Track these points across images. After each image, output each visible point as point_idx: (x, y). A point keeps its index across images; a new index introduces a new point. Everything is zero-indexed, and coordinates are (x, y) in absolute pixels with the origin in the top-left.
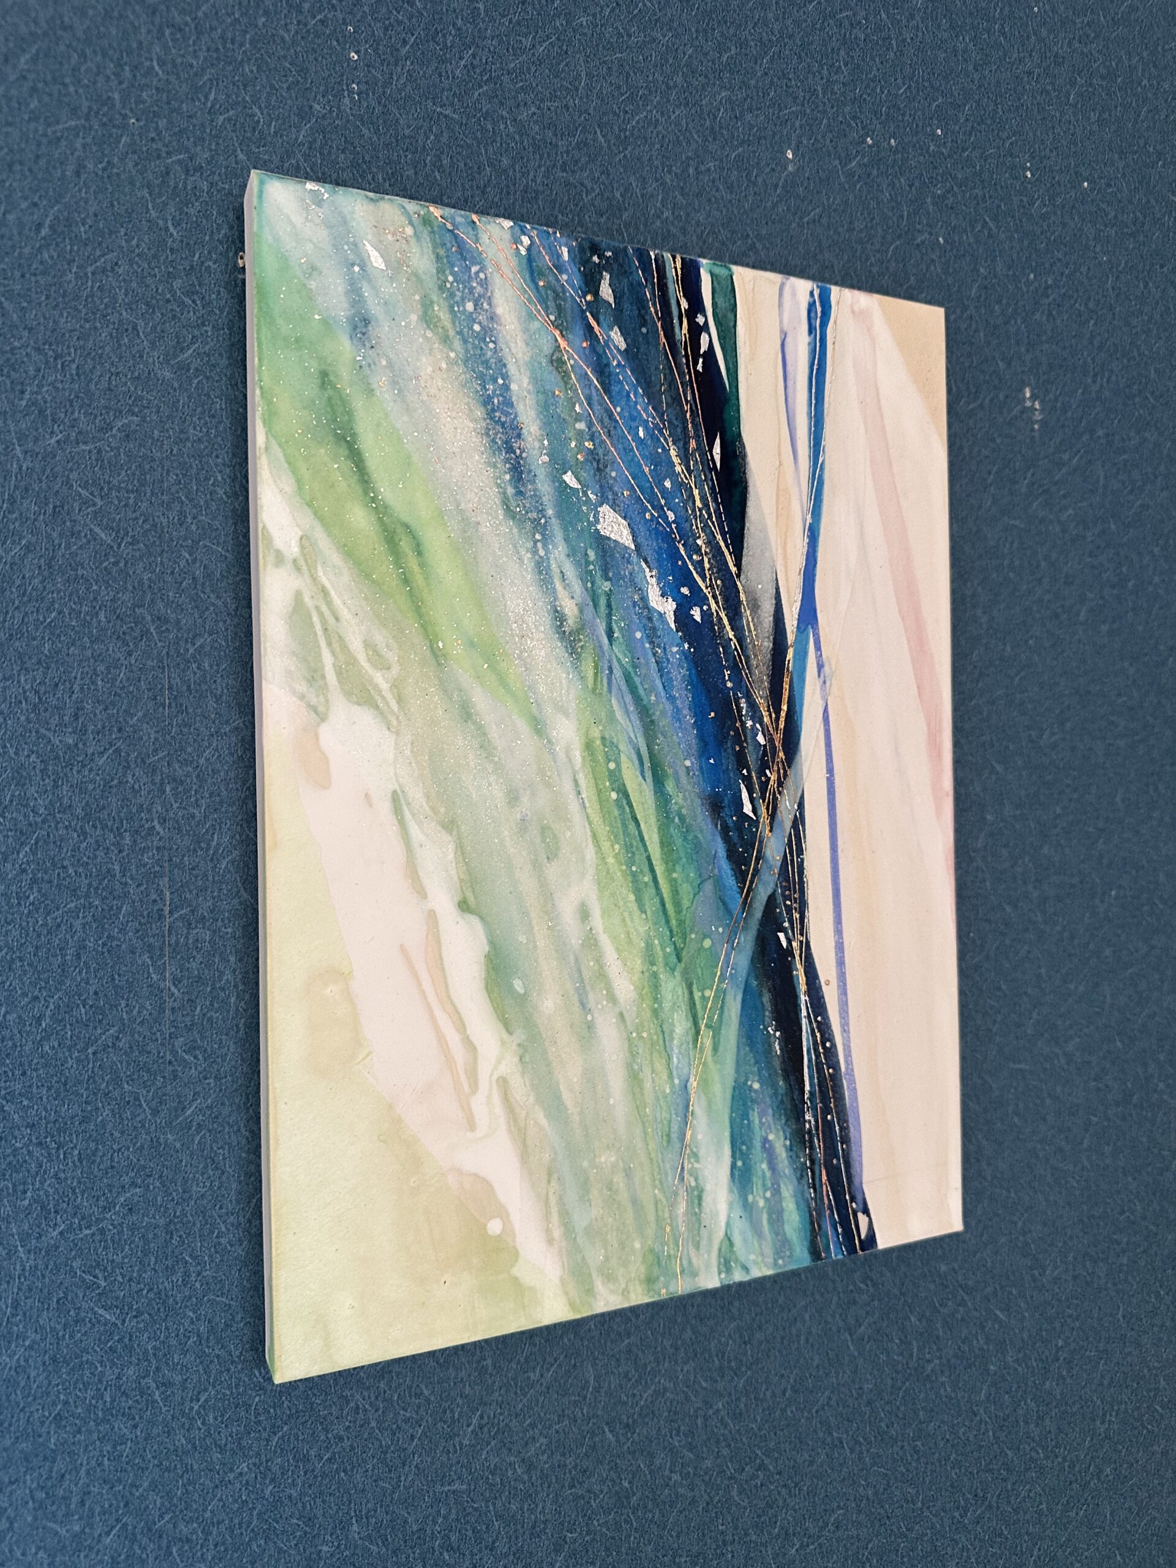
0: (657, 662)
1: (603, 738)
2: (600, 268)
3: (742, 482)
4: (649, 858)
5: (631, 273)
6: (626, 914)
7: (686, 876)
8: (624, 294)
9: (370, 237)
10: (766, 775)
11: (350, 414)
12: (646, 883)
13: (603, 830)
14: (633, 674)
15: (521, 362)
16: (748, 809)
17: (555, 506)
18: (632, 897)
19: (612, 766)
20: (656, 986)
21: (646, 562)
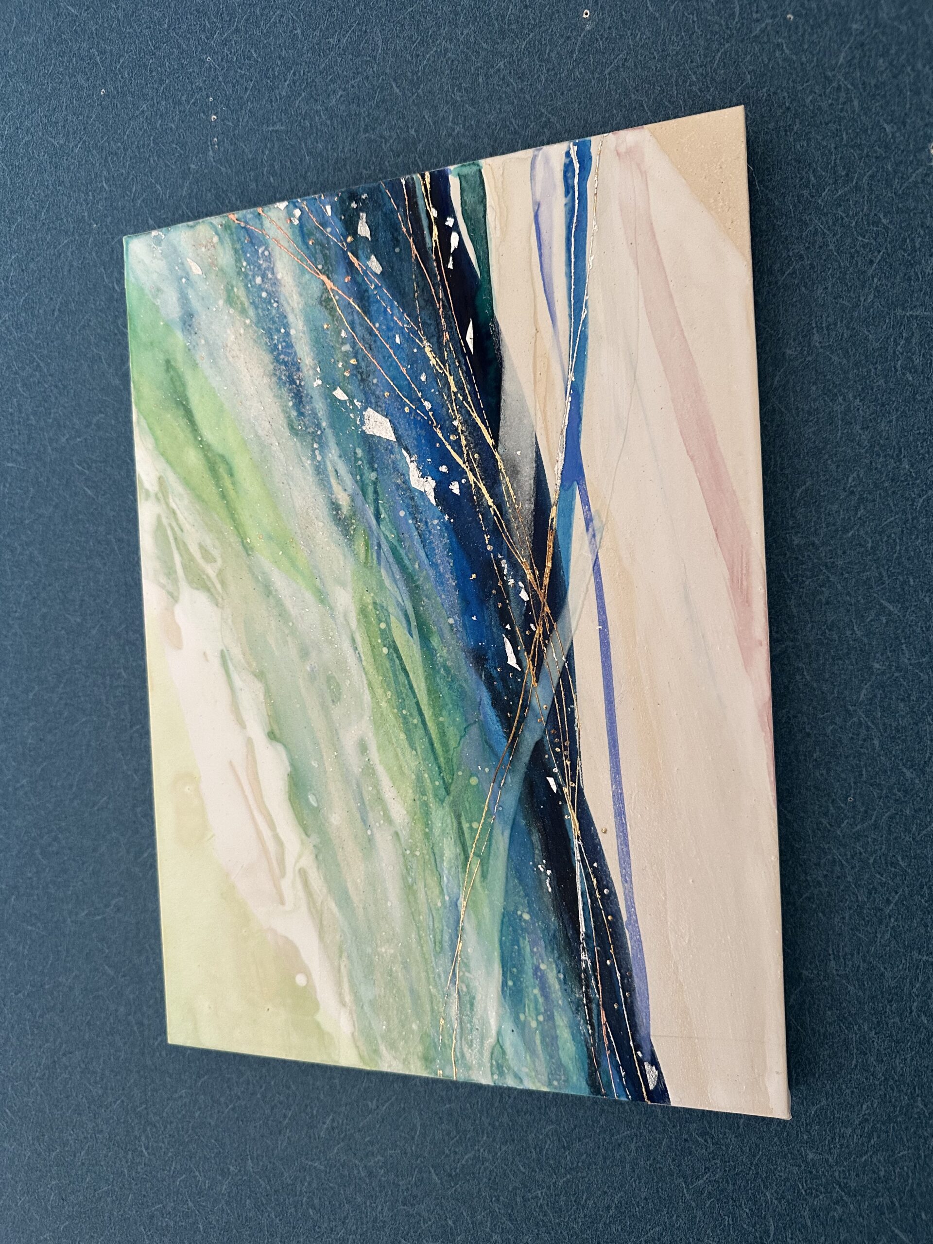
0: (420, 535)
1: (375, 603)
2: (358, 210)
3: (496, 359)
4: (418, 704)
5: (385, 204)
6: (398, 750)
7: (452, 722)
8: (379, 225)
9: (190, 255)
10: (530, 629)
11: (184, 385)
12: (416, 725)
13: (377, 679)
14: (399, 548)
15: (297, 311)
16: (512, 661)
17: (328, 419)
18: (403, 736)
19: (383, 626)
20: (427, 814)
21: (407, 450)
